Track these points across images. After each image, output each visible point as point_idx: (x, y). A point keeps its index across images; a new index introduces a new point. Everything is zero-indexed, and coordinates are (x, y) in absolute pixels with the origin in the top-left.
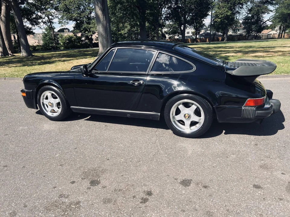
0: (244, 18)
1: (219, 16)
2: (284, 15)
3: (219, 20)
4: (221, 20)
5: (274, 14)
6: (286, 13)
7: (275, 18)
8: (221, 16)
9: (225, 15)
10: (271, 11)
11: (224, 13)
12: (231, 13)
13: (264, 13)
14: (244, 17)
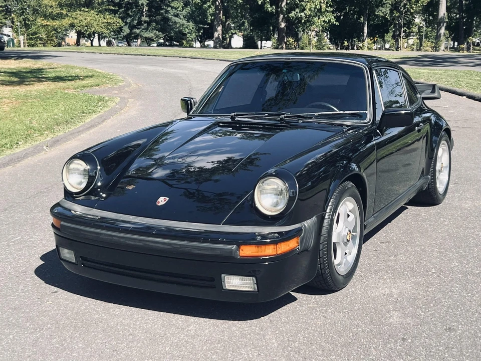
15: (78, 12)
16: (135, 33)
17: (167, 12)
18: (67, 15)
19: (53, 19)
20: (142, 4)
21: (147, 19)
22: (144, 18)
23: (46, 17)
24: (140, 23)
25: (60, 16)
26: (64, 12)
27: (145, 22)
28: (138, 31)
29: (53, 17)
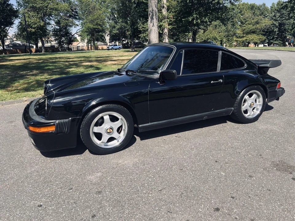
0: (52, 30)
1: (32, 26)
2: (91, 29)
3: (33, 30)
4: (35, 31)
5: (81, 28)
6: (92, 28)
7: (82, 31)
8: (33, 25)
9: (38, 25)
10: (77, 25)
11: (37, 23)
12: (44, 24)
13: (71, 26)
14: (52, 28)
15: (249, 35)
16: (271, 42)
17: (286, 34)
18: (245, 36)
19: (240, 38)
20: (276, 31)
21: (276, 36)
22: (275, 36)
23: (238, 37)
24: (273, 38)
25: (243, 37)
26: (244, 35)
27: (276, 38)
28: (272, 41)
29: (240, 37)
